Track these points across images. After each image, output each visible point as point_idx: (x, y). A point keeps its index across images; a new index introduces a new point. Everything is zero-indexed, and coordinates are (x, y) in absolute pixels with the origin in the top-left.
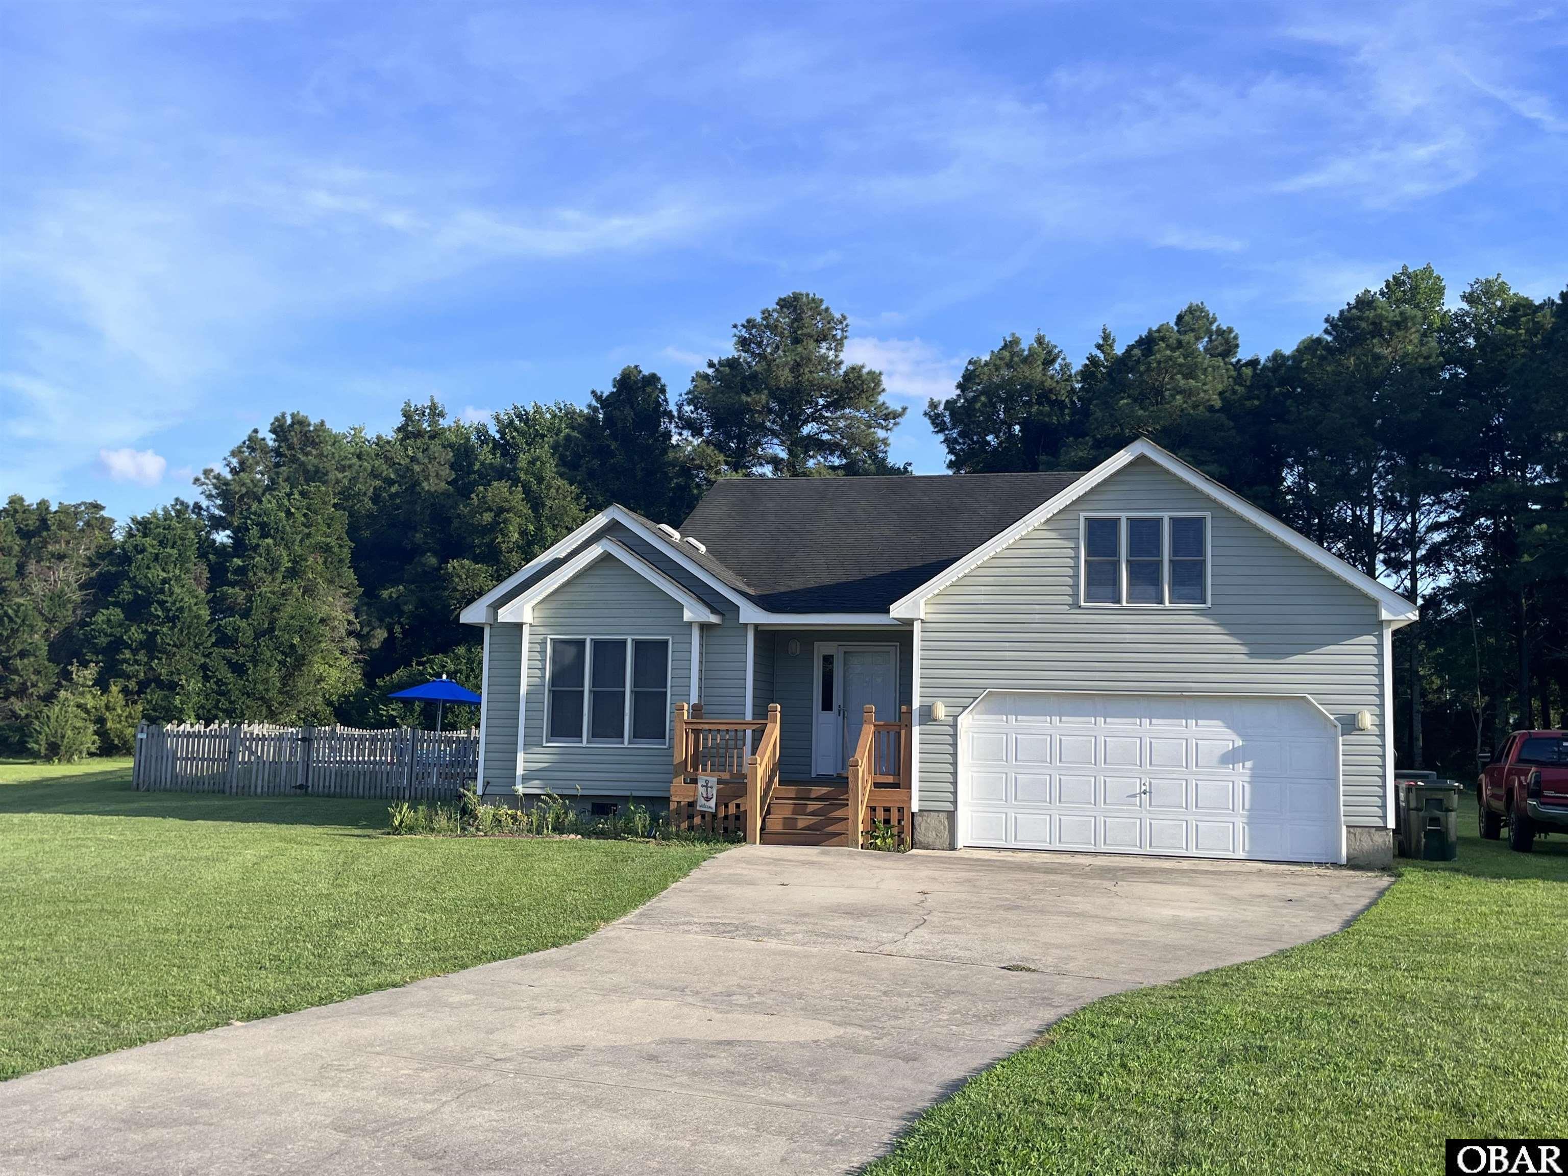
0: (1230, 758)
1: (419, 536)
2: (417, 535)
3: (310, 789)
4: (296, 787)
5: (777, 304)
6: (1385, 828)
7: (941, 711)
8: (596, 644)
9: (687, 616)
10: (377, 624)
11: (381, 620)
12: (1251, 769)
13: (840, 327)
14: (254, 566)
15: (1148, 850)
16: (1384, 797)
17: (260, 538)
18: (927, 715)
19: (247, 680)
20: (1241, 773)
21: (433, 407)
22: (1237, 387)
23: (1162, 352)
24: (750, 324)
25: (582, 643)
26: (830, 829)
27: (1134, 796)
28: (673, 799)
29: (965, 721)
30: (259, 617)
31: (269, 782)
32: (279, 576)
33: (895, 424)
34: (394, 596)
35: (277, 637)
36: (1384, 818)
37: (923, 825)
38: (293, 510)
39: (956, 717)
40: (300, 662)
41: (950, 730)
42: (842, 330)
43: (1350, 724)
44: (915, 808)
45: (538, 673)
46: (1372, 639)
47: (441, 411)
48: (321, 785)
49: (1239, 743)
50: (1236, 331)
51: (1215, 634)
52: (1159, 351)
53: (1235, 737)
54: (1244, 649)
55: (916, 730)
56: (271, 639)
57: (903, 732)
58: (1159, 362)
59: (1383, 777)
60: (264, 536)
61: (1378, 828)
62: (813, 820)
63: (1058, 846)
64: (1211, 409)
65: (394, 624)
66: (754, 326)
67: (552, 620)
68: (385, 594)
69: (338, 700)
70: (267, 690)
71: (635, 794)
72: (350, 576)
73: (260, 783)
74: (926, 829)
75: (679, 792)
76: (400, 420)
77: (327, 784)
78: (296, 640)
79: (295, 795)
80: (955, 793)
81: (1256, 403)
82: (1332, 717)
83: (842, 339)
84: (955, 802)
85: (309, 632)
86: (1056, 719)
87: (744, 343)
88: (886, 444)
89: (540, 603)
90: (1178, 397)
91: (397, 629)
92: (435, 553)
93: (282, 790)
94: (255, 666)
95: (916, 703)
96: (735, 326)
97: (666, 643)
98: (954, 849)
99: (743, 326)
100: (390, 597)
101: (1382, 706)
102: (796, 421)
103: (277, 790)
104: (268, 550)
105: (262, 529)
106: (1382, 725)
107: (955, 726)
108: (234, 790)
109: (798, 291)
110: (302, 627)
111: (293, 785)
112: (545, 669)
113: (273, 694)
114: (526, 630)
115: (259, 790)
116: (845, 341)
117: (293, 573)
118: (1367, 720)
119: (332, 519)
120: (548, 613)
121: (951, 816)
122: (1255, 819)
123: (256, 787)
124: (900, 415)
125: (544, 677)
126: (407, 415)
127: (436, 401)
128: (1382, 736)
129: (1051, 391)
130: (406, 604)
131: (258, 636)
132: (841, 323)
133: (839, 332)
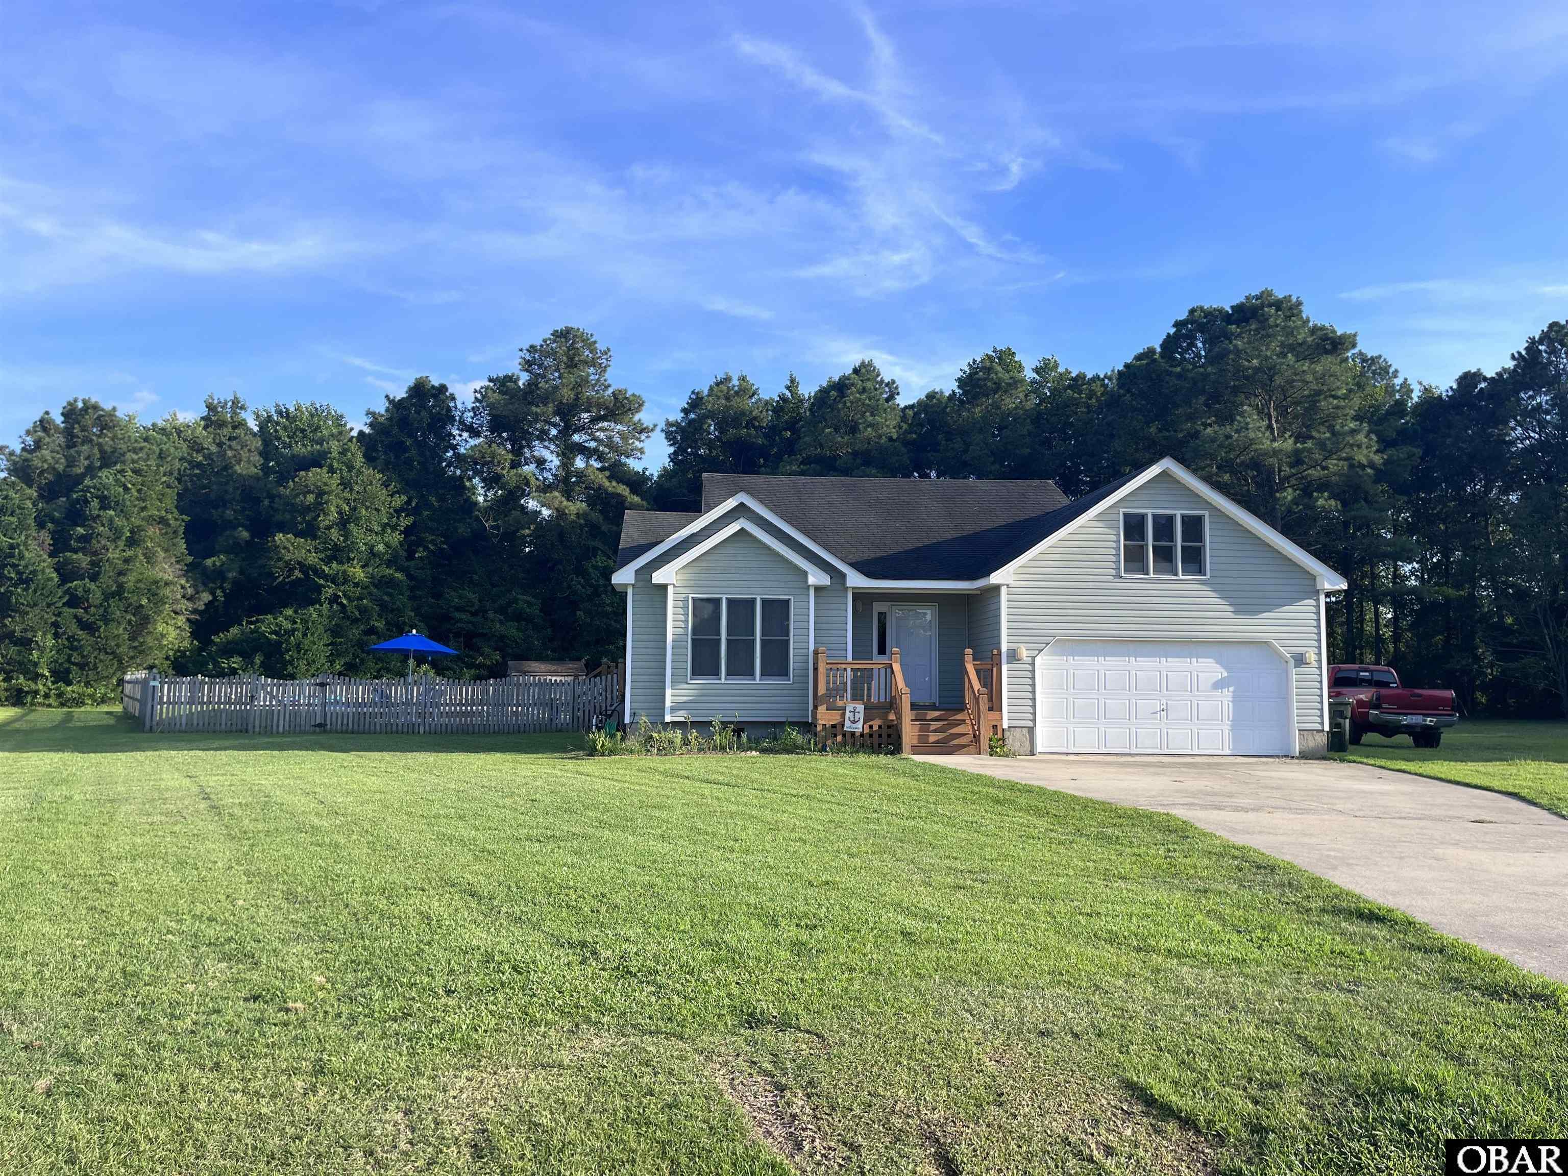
0: (1219, 685)
1: (229, 513)
2: (228, 512)
3: (329, 726)
4: (315, 726)
5: (552, 334)
6: (1323, 731)
7: (1024, 653)
8: (730, 602)
9: (811, 580)
10: (201, 589)
11: (205, 584)
12: (1233, 692)
13: (605, 357)
14: (99, 534)
15: (1166, 751)
16: (1322, 710)
17: (100, 509)
18: (1013, 656)
19: (99, 637)
20: (1227, 695)
21: (235, 402)
22: (902, 424)
23: (853, 395)
24: (532, 349)
25: (717, 602)
26: (956, 742)
27: (1156, 713)
28: (820, 722)
29: (1038, 660)
30: (107, 580)
31: (290, 721)
32: (121, 544)
33: (647, 437)
34: (218, 564)
35: (126, 599)
36: (1322, 723)
37: (1011, 737)
38: (129, 486)
39: (1034, 658)
40: (145, 621)
41: (1030, 668)
42: (607, 360)
43: (1300, 660)
44: (1005, 726)
45: (682, 625)
46: (1312, 602)
47: (243, 405)
48: (339, 723)
49: (1225, 674)
50: (897, 383)
51: (1213, 599)
52: (852, 393)
53: (1223, 670)
54: (1231, 609)
55: (1005, 668)
56: (120, 600)
57: (995, 669)
58: (852, 402)
59: (1321, 696)
60: (104, 507)
61: (1318, 731)
62: (941, 736)
63: (1104, 750)
64: (891, 439)
65: (216, 588)
66: (536, 351)
67: (692, 582)
68: (209, 562)
69: (174, 654)
70: (118, 646)
71: (790, 720)
72: (182, 546)
73: (281, 722)
74: (1014, 741)
75: (825, 718)
76: (204, 412)
77: (345, 722)
78: (144, 602)
79: (314, 733)
80: (1034, 714)
81: (914, 436)
82: (1288, 656)
83: (605, 367)
84: (1034, 720)
85: (156, 595)
86: (1101, 659)
87: (528, 365)
88: (642, 452)
89: (684, 567)
90: (869, 429)
91: (219, 592)
92: (246, 528)
93: (303, 728)
94: (106, 624)
95: (1004, 648)
96: (521, 350)
97: (787, 602)
98: (1034, 755)
99: (528, 350)
100: (214, 565)
101: (1319, 647)
102: (567, 429)
103: (298, 728)
104: (111, 520)
105: (101, 501)
106: (1320, 661)
107: (1033, 664)
108: (257, 729)
109: (570, 326)
110: (149, 590)
111: (313, 723)
112: (687, 621)
113: (123, 649)
114: (670, 590)
115: (281, 729)
116: (608, 369)
117: (132, 542)
118: (1312, 657)
119: (163, 495)
120: (687, 576)
121: (1031, 730)
122: (1236, 725)
123: (278, 726)
124: (652, 430)
125: (687, 628)
126: (211, 407)
127: (238, 396)
128: (1320, 668)
129: (755, 418)
130: (229, 571)
131: (107, 596)
132: (606, 354)
133: (604, 361)
